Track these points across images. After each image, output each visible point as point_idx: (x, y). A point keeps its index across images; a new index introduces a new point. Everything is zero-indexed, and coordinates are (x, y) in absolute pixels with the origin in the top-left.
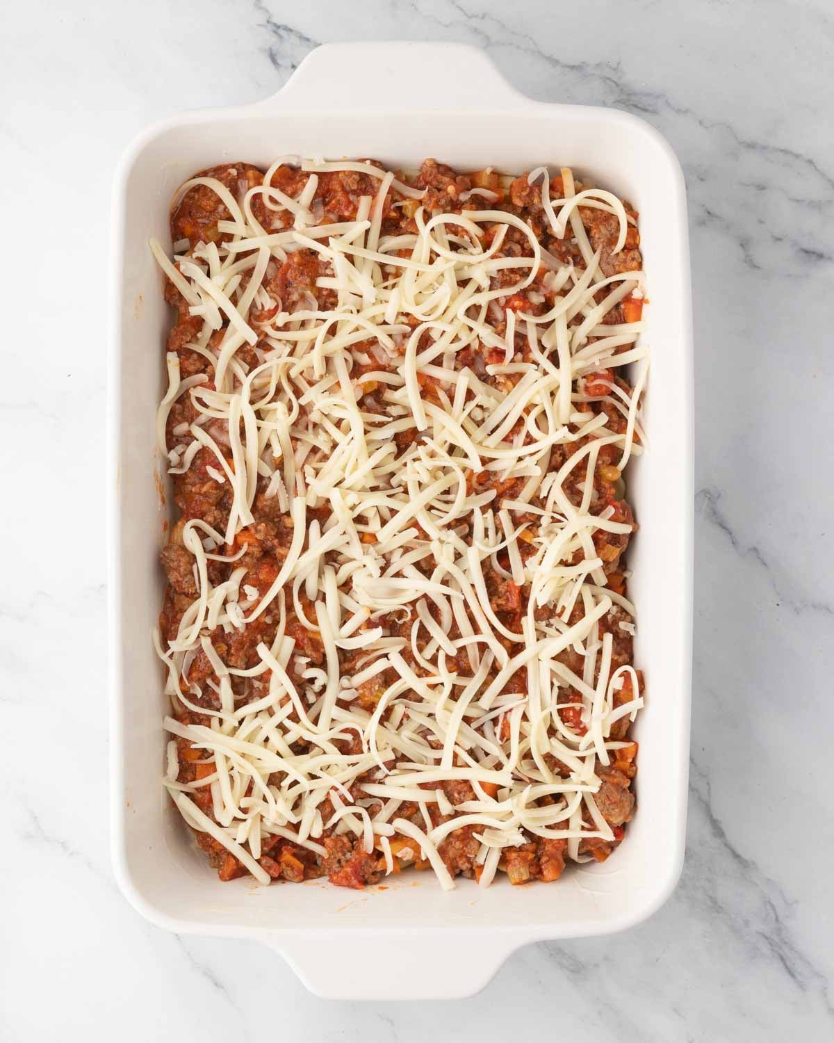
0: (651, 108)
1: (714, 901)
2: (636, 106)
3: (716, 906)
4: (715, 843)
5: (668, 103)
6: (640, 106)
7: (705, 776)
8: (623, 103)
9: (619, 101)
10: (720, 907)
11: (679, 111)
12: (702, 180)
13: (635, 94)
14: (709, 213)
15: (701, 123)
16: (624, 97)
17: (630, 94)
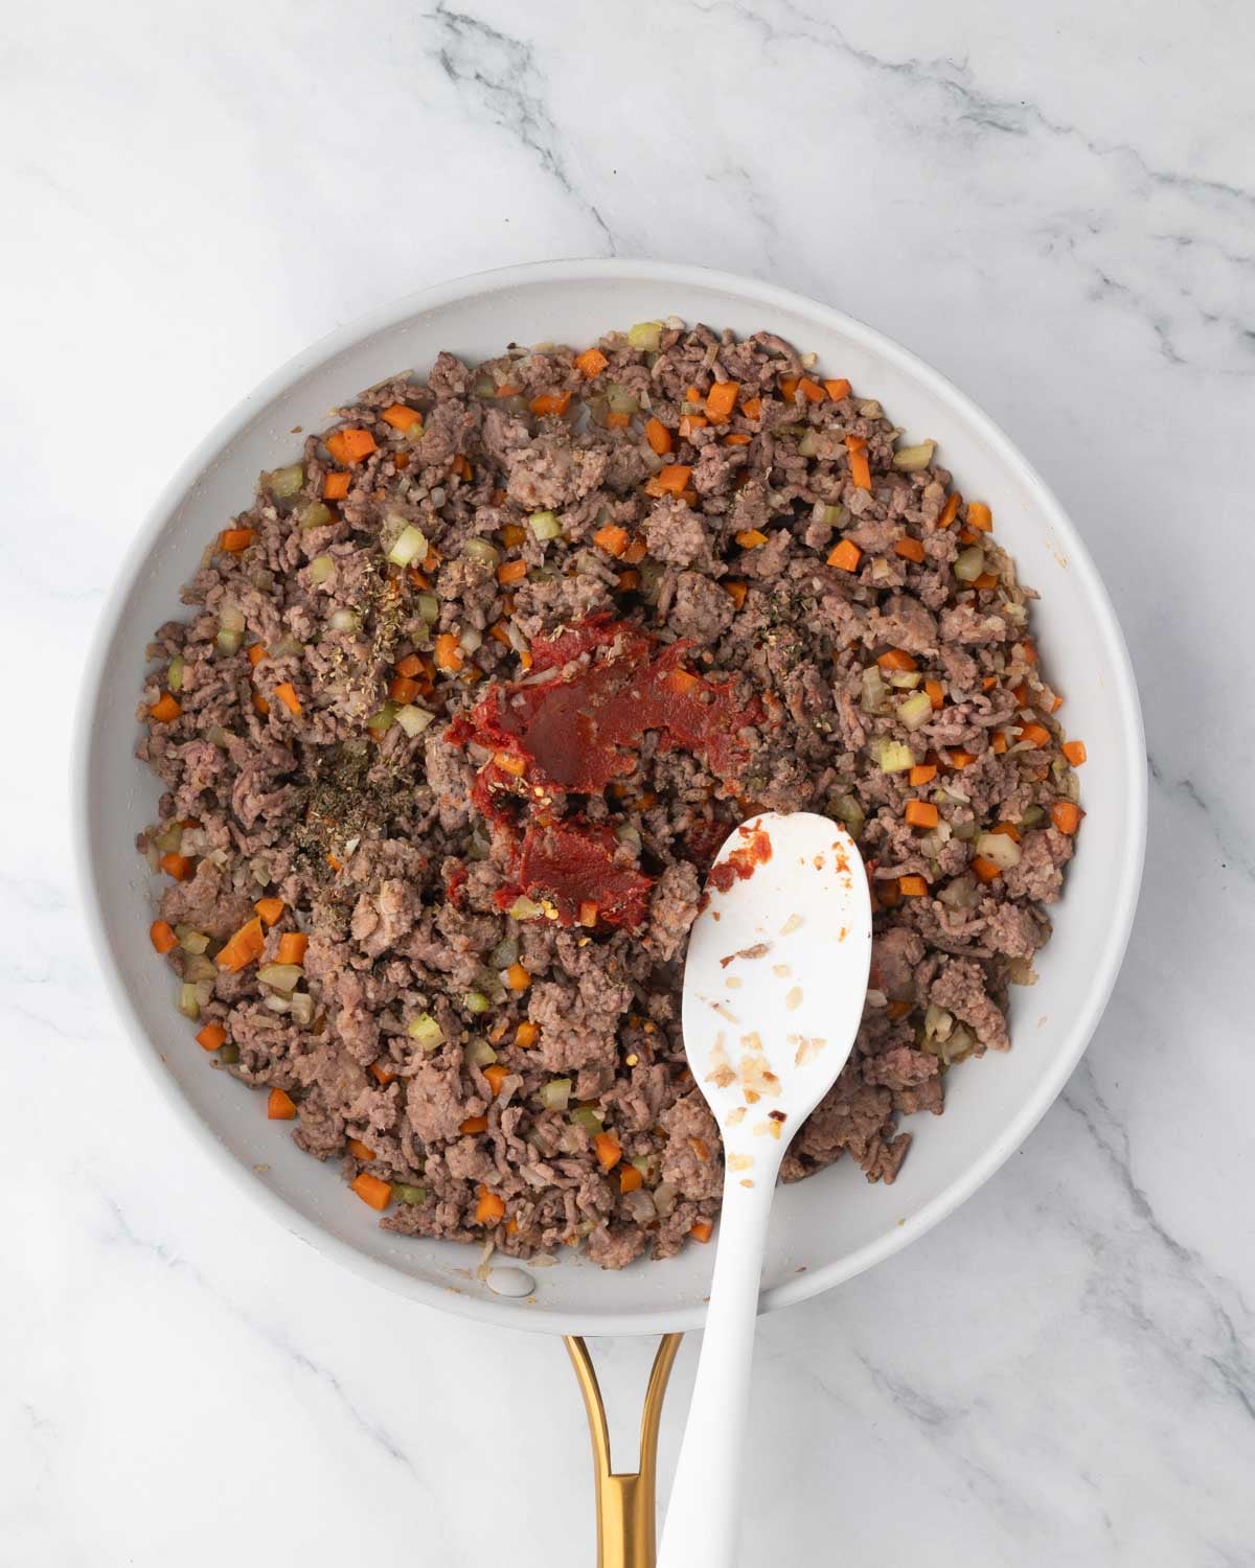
0: (1015, 126)
1: (1137, 1310)
2: (993, 124)
3: (1142, 1321)
4: (1138, 1224)
5: (1041, 119)
6: (1000, 122)
7: (1120, 1125)
8: (975, 120)
9: (967, 117)
10: (1149, 1321)
11: (1058, 130)
12: (1095, 231)
13: (992, 106)
14: (1106, 281)
15: (1091, 146)
16: (976, 110)
17: (984, 106)
